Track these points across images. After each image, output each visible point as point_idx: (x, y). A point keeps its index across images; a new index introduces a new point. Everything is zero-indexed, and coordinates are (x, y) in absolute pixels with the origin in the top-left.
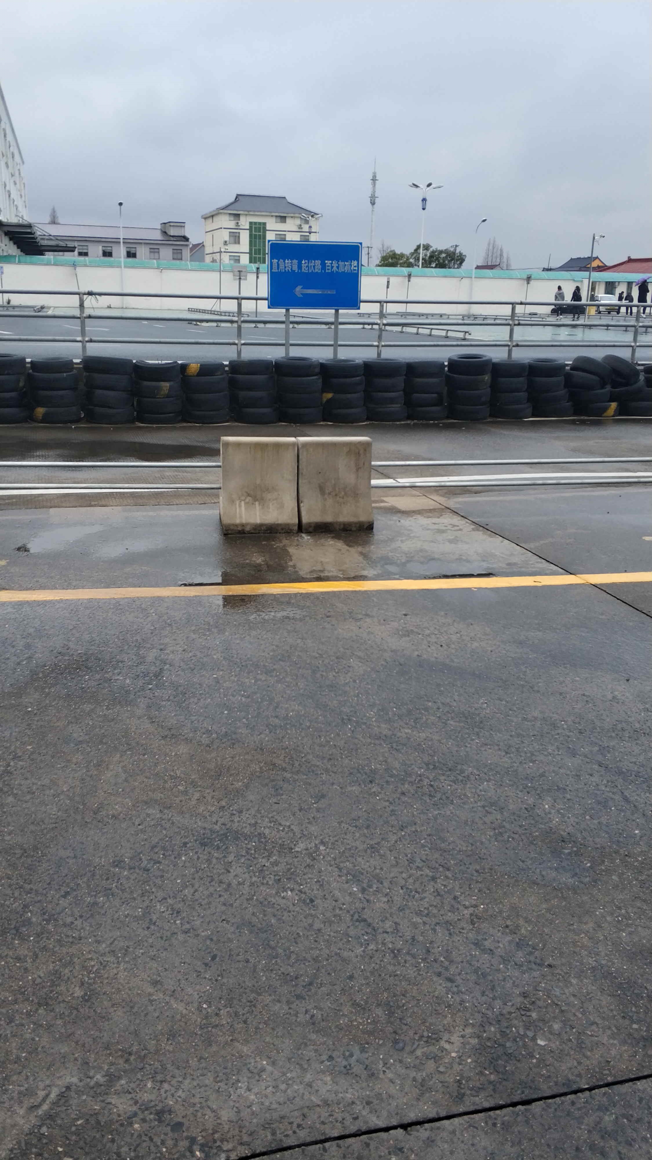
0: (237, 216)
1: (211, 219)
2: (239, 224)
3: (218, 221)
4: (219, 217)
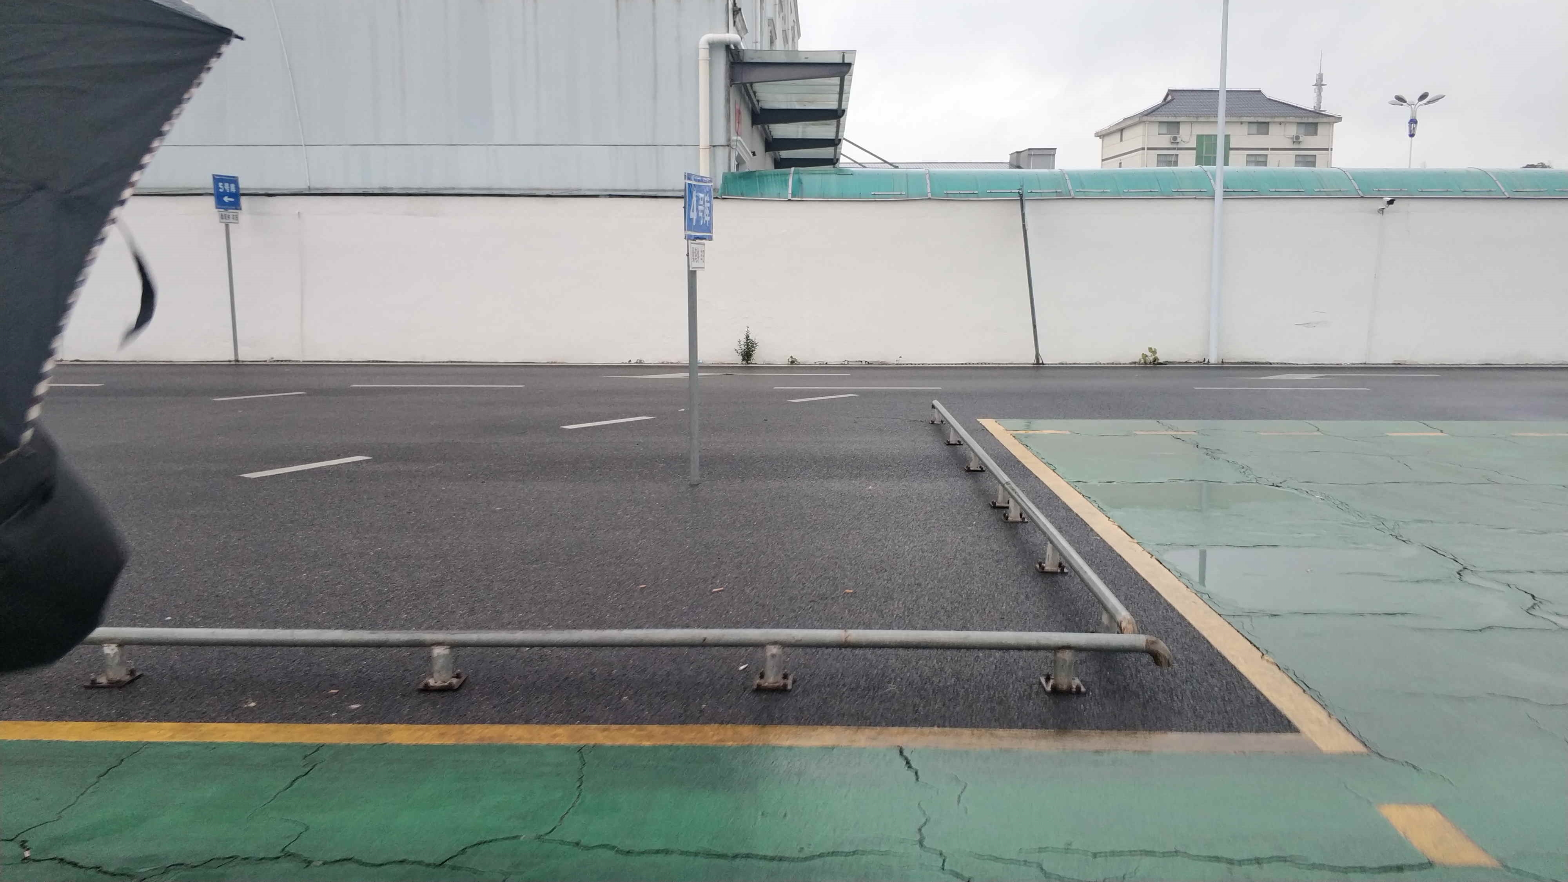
0: (1174, 126)
1: (1118, 136)
2: (1179, 140)
3: (1135, 138)
4: (1139, 130)
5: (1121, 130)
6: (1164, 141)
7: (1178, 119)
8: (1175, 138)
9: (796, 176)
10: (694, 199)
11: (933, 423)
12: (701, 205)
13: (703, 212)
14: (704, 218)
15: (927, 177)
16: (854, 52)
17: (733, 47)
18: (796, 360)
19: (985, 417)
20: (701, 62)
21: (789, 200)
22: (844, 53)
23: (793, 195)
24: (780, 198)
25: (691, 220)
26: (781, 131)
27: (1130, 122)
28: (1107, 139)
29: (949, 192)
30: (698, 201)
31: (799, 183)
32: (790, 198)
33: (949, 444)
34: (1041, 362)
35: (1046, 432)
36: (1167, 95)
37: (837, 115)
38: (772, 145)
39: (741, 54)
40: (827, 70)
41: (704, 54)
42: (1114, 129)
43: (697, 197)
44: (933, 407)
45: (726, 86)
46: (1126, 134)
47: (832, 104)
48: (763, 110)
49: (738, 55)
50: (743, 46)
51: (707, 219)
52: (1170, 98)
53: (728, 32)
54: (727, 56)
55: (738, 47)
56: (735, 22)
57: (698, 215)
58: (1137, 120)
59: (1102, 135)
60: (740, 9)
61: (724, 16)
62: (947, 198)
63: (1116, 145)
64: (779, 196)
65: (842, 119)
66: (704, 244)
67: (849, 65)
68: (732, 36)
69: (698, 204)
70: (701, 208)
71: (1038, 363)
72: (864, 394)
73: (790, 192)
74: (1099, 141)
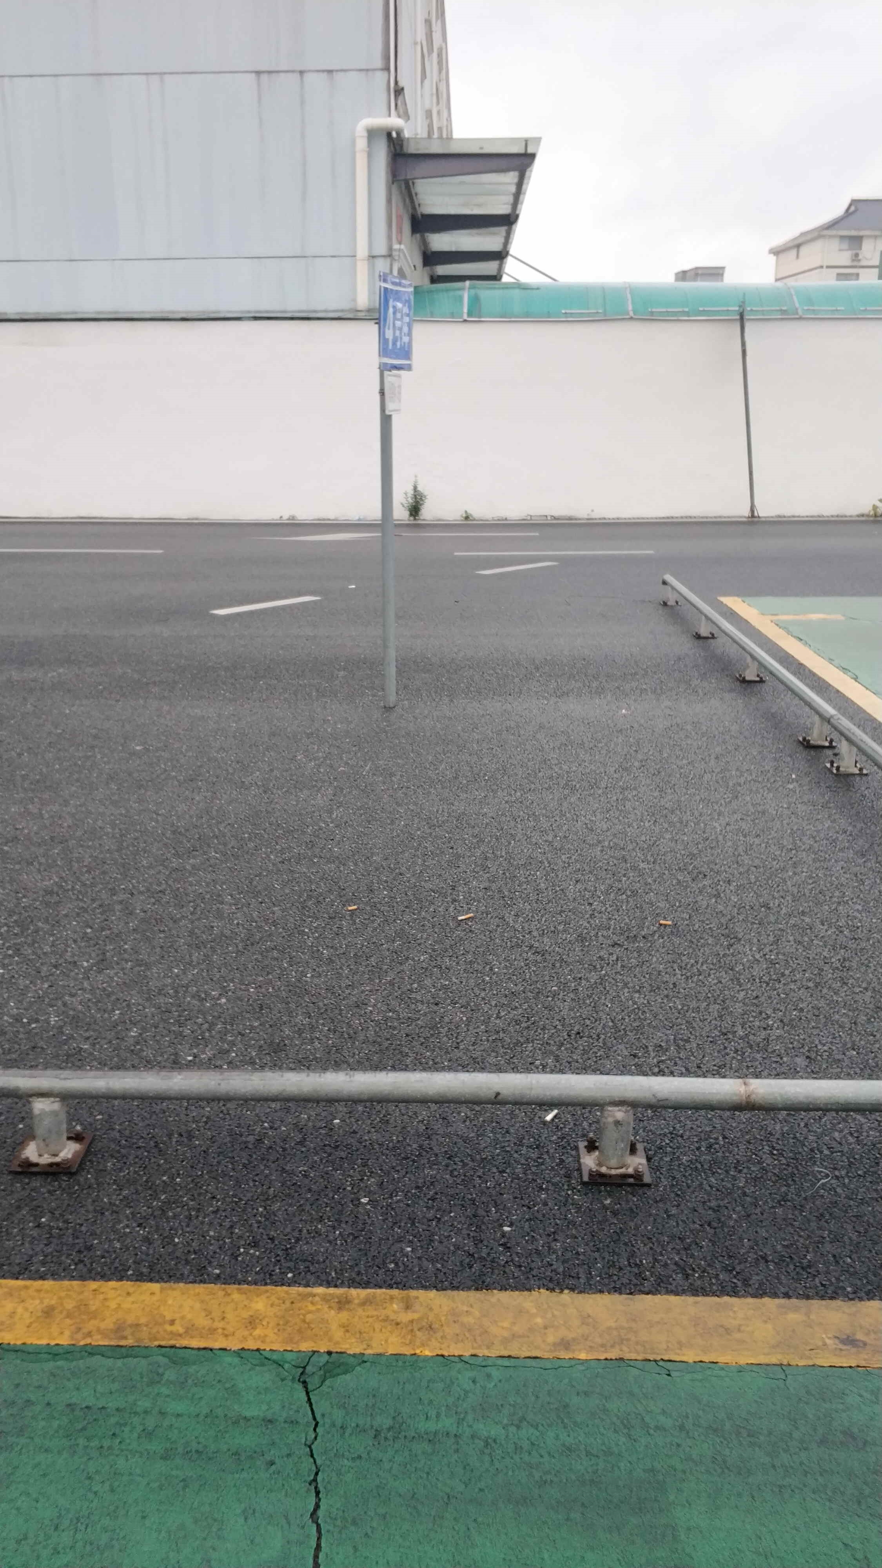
0: (856, 241)
1: (794, 252)
2: (860, 257)
3: (813, 254)
4: (818, 245)
5: (798, 246)
6: (844, 258)
7: (861, 233)
8: (857, 255)
9: (473, 292)
10: (391, 310)
11: (665, 604)
12: (398, 320)
13: (401, 329)
14: (401, 338)
15: (628, 292)
16: (538, 140)
17: (394, 135)
18: (471, 515)
19: (726, 594)
20: (358, 155)
21: (465, 321)
22: (526, 141)
23: (470, 314)
24: (454, 317)
25: (386, 341)
26: (441, 242)
27: (809, 237)
28: (782, 256)
29: (654, 310)
30: (394, 313)
31: (475, 301)
32: (465, 317)
33: (698, 637)
34: (756, 514)
35: (814, 617)
36: (850, 205)
37: (508, 221)
38: (430, 258)
39: (405, 143)
40: (503, 163)
41: (362, 143)
42: (791, 244)
43: (394, 307)
44: (665, 583)
45: (387, 181)
46: (804, 250)
47: (501, 208)
48: (424, 216)
49: (401, 146)
50: (407, 134)
51: (406, 339)
52: (853, 208)
53: (390, 115)
54: (389, 146)
55: (402, 135)
56: (396, 105)
57: (394, 333)
58: (816, 234)
59: (777, 252)
60: (403, 89)
61: (384, 96)
62: (650, 317)
63: (791, 264)
64: (452, 315)
65: (514, 226)
66: (399, 376)
67: (533, 156)
68: (394, 121)
69: (395, 319)
70: (398, 323)
71: (753, 516)
72: (565, 561)
73: (466, 310)
74: (773, 258)
